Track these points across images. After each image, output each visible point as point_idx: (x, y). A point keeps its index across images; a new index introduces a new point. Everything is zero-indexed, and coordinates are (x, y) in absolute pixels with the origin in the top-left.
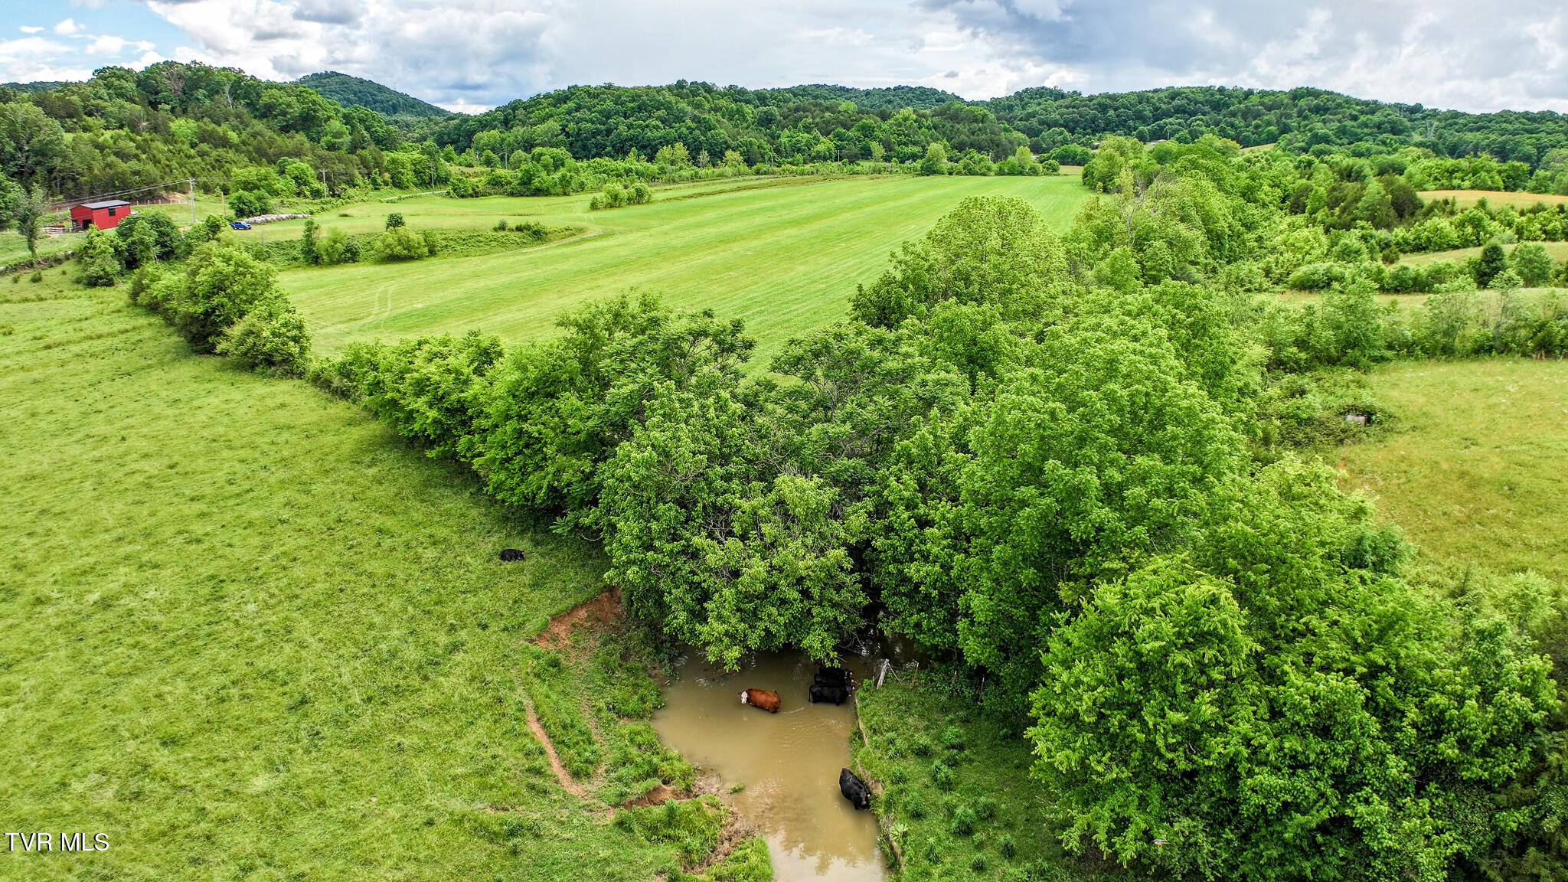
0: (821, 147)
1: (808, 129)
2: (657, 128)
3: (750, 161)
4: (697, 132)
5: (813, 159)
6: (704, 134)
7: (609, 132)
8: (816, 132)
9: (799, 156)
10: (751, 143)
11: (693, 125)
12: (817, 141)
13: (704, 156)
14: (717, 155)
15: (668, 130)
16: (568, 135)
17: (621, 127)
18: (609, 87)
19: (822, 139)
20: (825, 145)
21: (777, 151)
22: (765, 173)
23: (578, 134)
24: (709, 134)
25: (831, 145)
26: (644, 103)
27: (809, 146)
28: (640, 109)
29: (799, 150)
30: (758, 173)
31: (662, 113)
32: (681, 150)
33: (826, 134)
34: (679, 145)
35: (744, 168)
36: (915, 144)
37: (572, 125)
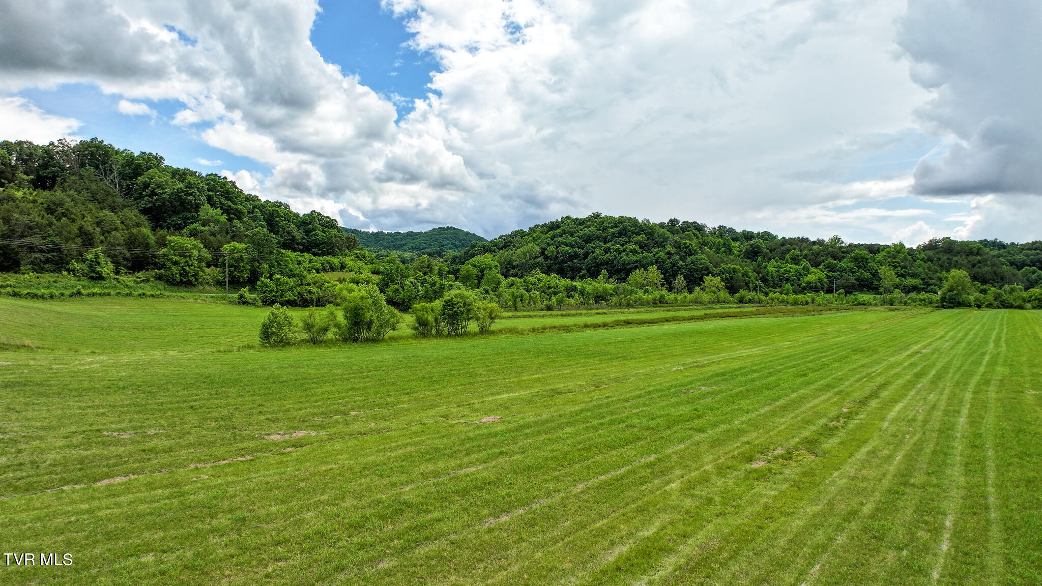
0: (811, 278)
1: (795, 261)
2: (634, 252)
3: (732, 289)
4: (677, 257)
5: (803, 291)
6: (683, 259)
7: (586, 255)
8: (805, 263)
9: (788, 286)
10: (734, 271)
11: (673, 250)
12: (808, 272)
13: (680, 281)
14: (694, 280)
15: (646, 254)
16: (546, 258)
17: (598, 251)
18: (597, 216)
19: (813, 269)
20: (815, 275)
21: (764, 280)
22: (750, 301)
23: (556, 257)
24: (689, 259)
25: (823, 276)
26: (625, 229)
27: (799, 275)
28: (620, 234)
29: (787, 280)
30: (741, 301)
31: (641, 238)
32: (654, 273)
33: (816, 265)
34: (653, 269)
35: (724, 294)
36: (913, 276)
37: (552, 248)
